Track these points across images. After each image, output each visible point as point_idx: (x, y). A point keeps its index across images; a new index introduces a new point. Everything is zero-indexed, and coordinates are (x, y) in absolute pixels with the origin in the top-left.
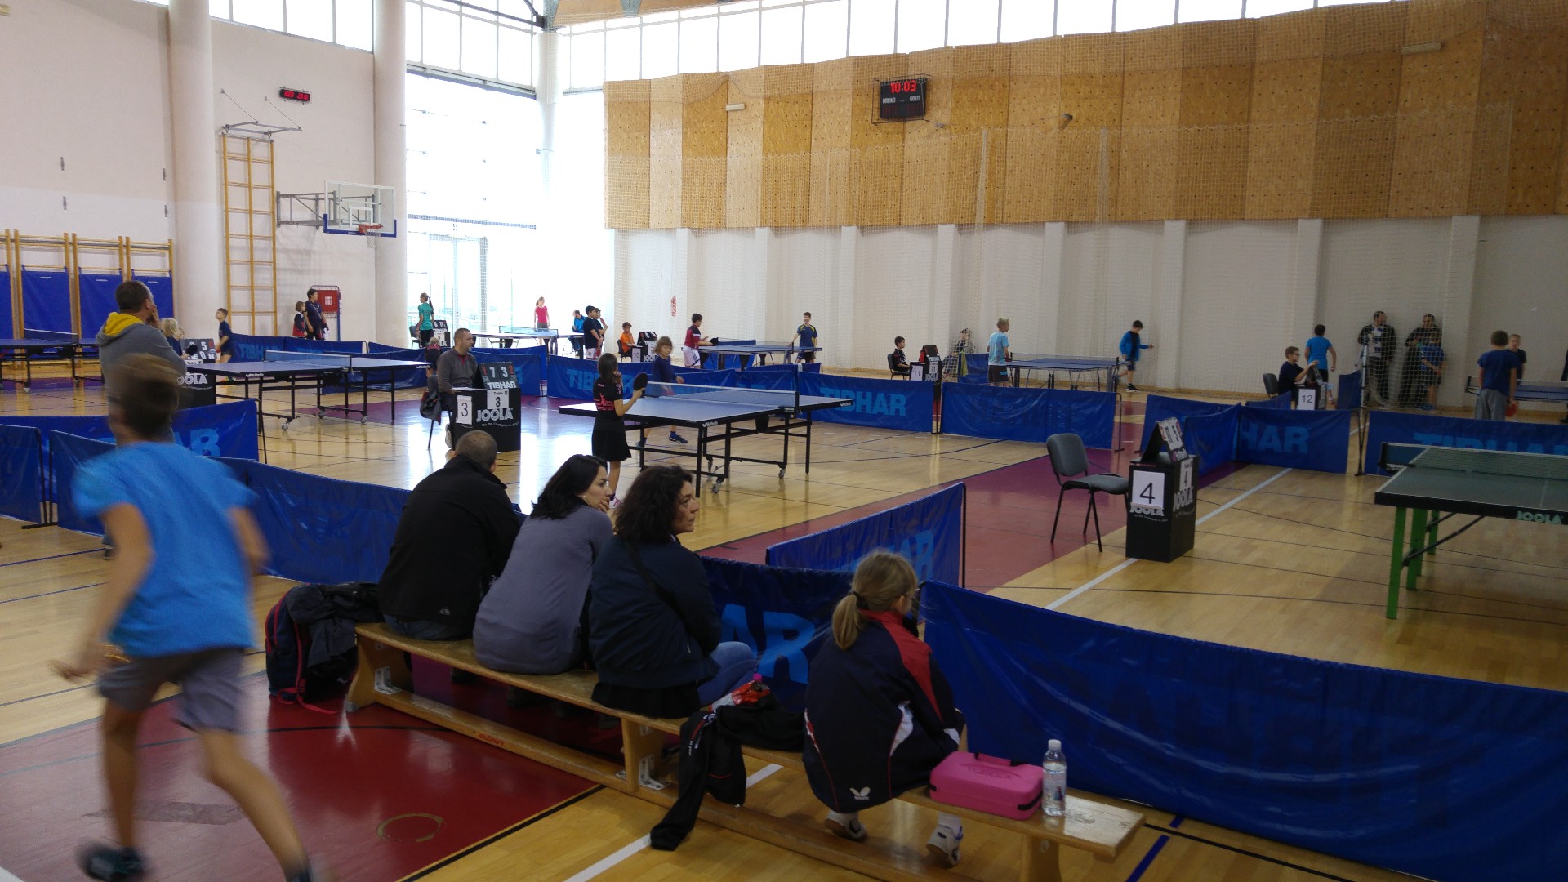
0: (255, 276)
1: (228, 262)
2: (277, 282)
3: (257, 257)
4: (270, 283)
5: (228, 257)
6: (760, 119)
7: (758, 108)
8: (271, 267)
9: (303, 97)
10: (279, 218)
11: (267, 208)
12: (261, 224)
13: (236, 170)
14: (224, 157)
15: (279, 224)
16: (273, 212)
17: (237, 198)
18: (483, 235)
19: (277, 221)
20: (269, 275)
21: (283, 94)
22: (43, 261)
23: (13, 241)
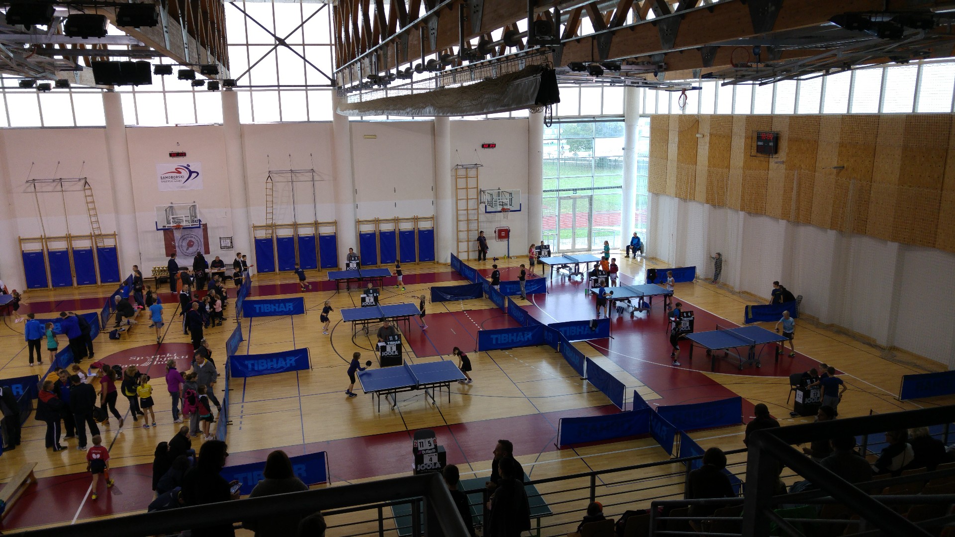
0: (470, 226)
1: (458, 221)
3: (470, 217)
5: (457, 219)
6: (708, 145)
7: (707, 139)
8: (477, 221)
9: (493, 146)
10: (481, 200)
11: (476, 197)
12: (472, 204)
13: (462, 183)
14: (456, 178)
15: (481, 203)
16: (478, 199)
17: (462, 194)
18: (590, 194)
19: (479, 201)
20: (476, 225)
21: (483, 146)
22: (386, 227)
23: (377, 221)
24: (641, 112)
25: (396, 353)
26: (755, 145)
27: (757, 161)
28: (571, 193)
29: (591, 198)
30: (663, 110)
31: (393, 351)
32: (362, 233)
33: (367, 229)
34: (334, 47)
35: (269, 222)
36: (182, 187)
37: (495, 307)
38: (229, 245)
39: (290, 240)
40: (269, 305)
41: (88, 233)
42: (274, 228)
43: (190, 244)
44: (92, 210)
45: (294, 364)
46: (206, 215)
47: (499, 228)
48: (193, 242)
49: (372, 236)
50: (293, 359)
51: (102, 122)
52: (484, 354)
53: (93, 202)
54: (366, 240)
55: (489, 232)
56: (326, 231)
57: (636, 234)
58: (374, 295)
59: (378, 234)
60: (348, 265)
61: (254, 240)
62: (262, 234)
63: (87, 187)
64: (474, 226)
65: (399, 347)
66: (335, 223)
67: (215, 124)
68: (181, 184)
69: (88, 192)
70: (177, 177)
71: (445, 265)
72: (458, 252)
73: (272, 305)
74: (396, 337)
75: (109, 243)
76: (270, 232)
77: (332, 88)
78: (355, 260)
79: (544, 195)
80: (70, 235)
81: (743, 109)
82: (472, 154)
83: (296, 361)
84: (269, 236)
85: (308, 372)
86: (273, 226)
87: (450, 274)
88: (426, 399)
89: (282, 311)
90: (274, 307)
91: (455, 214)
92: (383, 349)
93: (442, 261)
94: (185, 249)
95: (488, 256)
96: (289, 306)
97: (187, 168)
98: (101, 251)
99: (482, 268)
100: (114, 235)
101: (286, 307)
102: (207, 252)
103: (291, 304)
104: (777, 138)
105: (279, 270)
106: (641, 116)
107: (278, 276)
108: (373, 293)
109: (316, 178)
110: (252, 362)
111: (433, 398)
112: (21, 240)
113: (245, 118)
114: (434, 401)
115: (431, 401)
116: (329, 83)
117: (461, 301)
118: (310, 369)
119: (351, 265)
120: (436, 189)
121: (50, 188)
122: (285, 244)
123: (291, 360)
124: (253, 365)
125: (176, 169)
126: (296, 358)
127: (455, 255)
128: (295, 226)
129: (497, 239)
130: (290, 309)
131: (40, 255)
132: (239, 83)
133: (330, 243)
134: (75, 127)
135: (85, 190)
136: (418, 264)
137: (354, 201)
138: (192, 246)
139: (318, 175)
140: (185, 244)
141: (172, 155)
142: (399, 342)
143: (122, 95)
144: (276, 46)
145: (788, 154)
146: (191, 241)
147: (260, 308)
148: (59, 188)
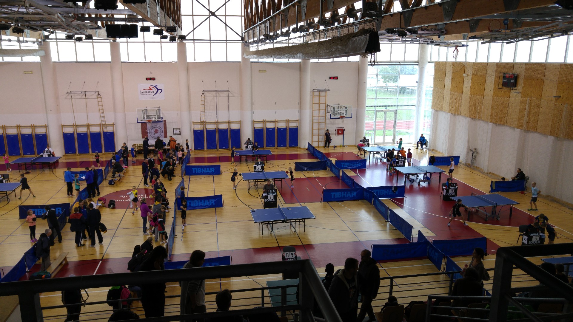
0: (320, 126)
2: (326, 127)
3: (321, 121)
4: (324, 128)
5: (313, 122)
6: (471, 81)
7: (470, 77)
8: (324, 123)
9: (336, 78)
10: (327, 111)
11: (324, 109)
12: (322, 113)
13: (316, 100)
14: (313, 97)
15: (327, 113)
17: (316, 107)
18: (395, 109)
19: (326, 112)
20: (324, 126)
21: (330, 78)
22: (270, 126)
23: (264, 122)
24: (429, 60)
25: (274, 200)
26: (501, 82)
27: (502, 92)
28: (383, 108)
29: (396, 112)
30: (443, 59)
31: (271, 199)
32: (255, 128)
33: (259, 126)
34: (243, 18)
35: (202, 120)
36: (153, 98)
37: (334, 176)
38: (179, 133)
39: (214, 131)
40: (200, 169)
41: (98, 123)
42: (205, 124)
43: (156, 132)
44: (102, 110)
45: (214, 204)
46: (165, 115)
47: (338, 128)
48: (158, 130)
49: (261, 130)
50: (214, 201)
51: (109, 60)
52: (326, 203)
53: (102, 105)
54: (257, 133)
55: (332, 131)
56: (235, 127)
57: (423, 135)
58: (261, 166)
59: (265, 129)
60: (247, 147)
61: (193, 131)
62: (198, 127)
63: (99, 96)
64: (322, 126)
65: (275, 197)
66: (240, 122)
67: (173, 61)
68: (152, 96)
69: (100, 100)
70: (150, 92)
71: (304, 149)
72: (312, 142)
73: (202, 169)
74: (274, 190)
75: (110, 129)
76: (203, 126)
77: (241, 42)
78: (251, 144)
79: (367, 109)
80: (88, 124)
81: (494, 59)
82: (323, 83)
83: (215, 202)
84: (202, 129)
85: (222, 209)
86: (204, 123)
87: (307, 155)
88: (290, 229)
89: (208, 173)
90: (204, 170)
91: (311, 118)
92: (266, 197)
93: (302, 147)
94: (153, 134)
95: (331, 144)
96: (212, 170)
97: (156, 87)
98: (105, 133)
99: (327, 152)
100: (113, 125)
101: (210, 171)
102: (166, 136)
103: (213, 169)
104: (516, 77)
105: (207, 149)
106: (428, 62)
107: (206, 152)
108: (261, 164)
109: (230, 95)
110: (190, 201)
111: (295, 228)
112: (63, 126)
113: (190, 59)
114: (296, 230)
115: (293, 230)
116: (240, 39)
117: (313, 171)
118: (223, 208)
119: (248, 147)
120: (300, 103)
121: (79, 97)
122: (211, 133)
123: (212, 201)
124: (190, 203)
125: (149, 87)
126: (215, 200)
127: (311, 143)
128: (217, 123)
129: (336, 134)
130: (212, 171)
131: (72, 135)
132: (187, 38)
133: (237, 134)
134: (94, 62)
135: (98, 98)
136: (288, 148)
137: (252, 109)
138: (157, 133)
139: (232, 94)
140: (153, 131)
141: (147, 79)
142: (275, 194)
143: (120, 43)
144: (210, 16)
145: (523, 87)
146: (156, 130)
147: (195, 170)
148: (84, 97)
